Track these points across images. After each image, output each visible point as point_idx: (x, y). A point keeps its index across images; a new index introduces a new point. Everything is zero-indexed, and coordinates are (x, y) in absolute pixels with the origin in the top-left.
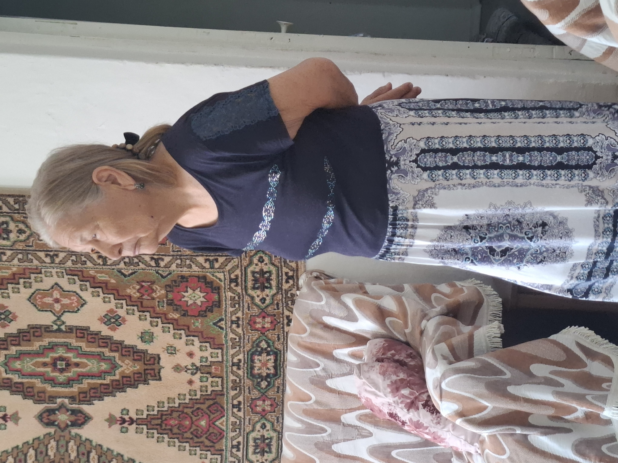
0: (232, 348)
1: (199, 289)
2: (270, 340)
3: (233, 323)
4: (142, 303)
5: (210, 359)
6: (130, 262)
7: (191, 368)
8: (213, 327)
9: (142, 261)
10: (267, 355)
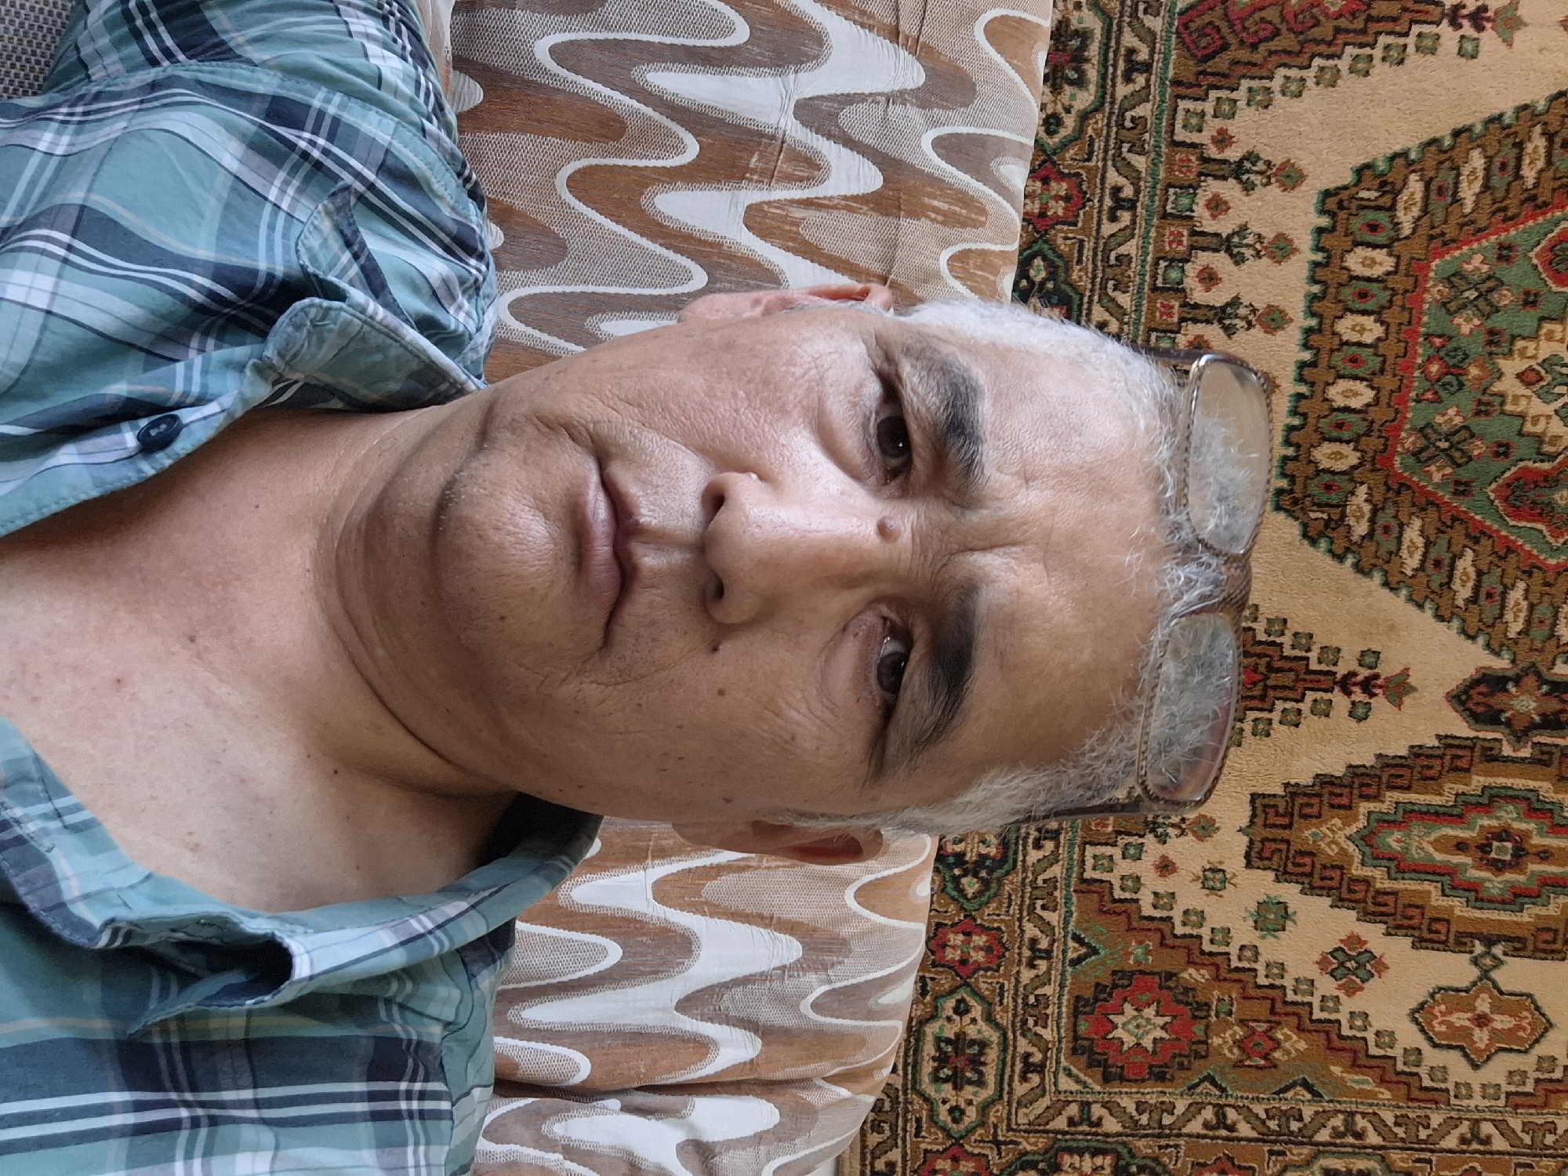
0: (1054, 880)
1: (1125, 1047)
2: (953, 898)
3: (1046, 951)
4: (1272, 1011)
5: (1117, 852)
6: (1288, 1119)
7: (1170, 830)
8: (1100, 942)
9: (1258, 1123)
10: (962, 854)
